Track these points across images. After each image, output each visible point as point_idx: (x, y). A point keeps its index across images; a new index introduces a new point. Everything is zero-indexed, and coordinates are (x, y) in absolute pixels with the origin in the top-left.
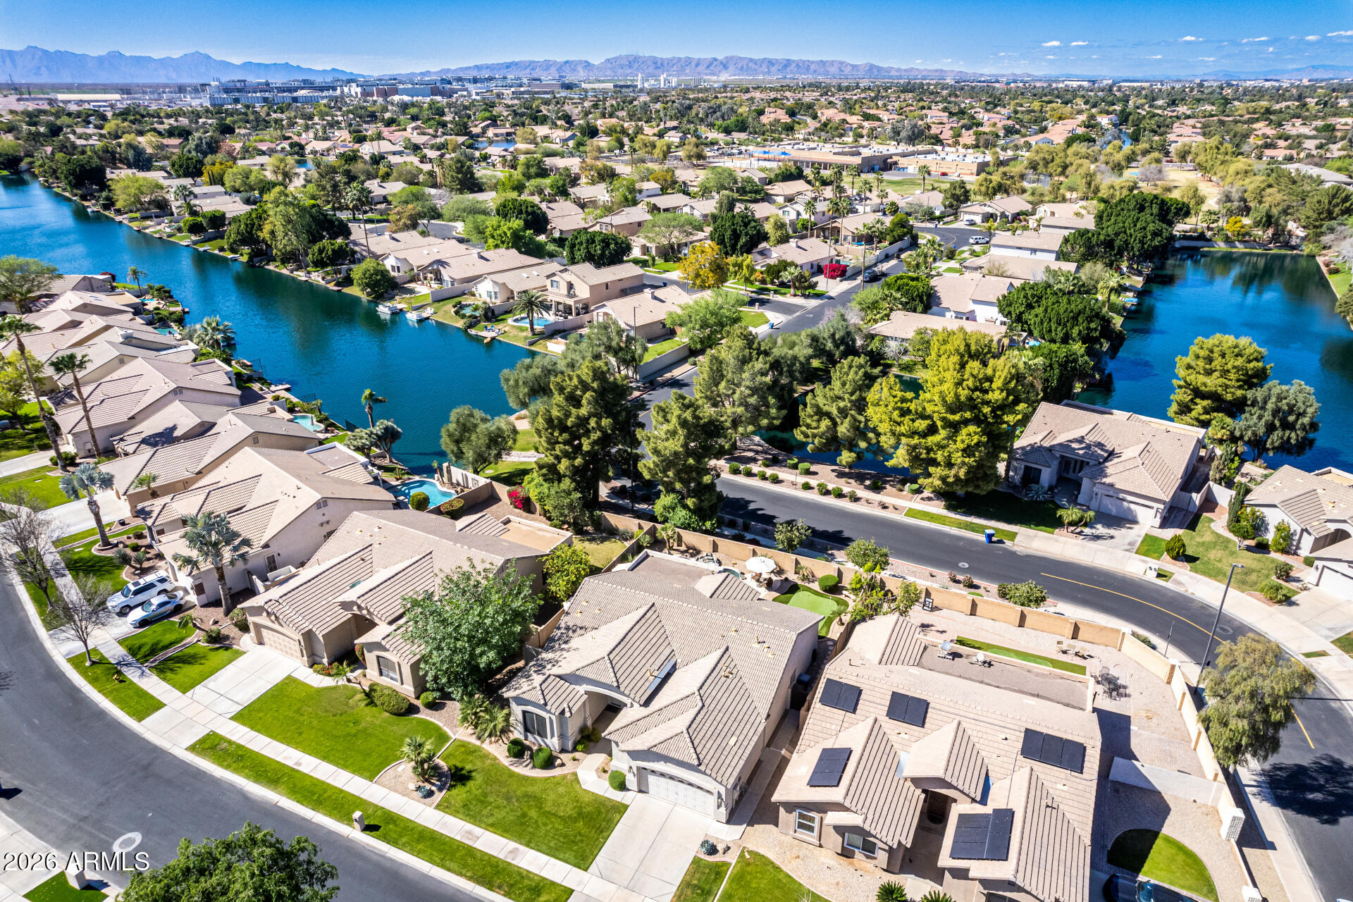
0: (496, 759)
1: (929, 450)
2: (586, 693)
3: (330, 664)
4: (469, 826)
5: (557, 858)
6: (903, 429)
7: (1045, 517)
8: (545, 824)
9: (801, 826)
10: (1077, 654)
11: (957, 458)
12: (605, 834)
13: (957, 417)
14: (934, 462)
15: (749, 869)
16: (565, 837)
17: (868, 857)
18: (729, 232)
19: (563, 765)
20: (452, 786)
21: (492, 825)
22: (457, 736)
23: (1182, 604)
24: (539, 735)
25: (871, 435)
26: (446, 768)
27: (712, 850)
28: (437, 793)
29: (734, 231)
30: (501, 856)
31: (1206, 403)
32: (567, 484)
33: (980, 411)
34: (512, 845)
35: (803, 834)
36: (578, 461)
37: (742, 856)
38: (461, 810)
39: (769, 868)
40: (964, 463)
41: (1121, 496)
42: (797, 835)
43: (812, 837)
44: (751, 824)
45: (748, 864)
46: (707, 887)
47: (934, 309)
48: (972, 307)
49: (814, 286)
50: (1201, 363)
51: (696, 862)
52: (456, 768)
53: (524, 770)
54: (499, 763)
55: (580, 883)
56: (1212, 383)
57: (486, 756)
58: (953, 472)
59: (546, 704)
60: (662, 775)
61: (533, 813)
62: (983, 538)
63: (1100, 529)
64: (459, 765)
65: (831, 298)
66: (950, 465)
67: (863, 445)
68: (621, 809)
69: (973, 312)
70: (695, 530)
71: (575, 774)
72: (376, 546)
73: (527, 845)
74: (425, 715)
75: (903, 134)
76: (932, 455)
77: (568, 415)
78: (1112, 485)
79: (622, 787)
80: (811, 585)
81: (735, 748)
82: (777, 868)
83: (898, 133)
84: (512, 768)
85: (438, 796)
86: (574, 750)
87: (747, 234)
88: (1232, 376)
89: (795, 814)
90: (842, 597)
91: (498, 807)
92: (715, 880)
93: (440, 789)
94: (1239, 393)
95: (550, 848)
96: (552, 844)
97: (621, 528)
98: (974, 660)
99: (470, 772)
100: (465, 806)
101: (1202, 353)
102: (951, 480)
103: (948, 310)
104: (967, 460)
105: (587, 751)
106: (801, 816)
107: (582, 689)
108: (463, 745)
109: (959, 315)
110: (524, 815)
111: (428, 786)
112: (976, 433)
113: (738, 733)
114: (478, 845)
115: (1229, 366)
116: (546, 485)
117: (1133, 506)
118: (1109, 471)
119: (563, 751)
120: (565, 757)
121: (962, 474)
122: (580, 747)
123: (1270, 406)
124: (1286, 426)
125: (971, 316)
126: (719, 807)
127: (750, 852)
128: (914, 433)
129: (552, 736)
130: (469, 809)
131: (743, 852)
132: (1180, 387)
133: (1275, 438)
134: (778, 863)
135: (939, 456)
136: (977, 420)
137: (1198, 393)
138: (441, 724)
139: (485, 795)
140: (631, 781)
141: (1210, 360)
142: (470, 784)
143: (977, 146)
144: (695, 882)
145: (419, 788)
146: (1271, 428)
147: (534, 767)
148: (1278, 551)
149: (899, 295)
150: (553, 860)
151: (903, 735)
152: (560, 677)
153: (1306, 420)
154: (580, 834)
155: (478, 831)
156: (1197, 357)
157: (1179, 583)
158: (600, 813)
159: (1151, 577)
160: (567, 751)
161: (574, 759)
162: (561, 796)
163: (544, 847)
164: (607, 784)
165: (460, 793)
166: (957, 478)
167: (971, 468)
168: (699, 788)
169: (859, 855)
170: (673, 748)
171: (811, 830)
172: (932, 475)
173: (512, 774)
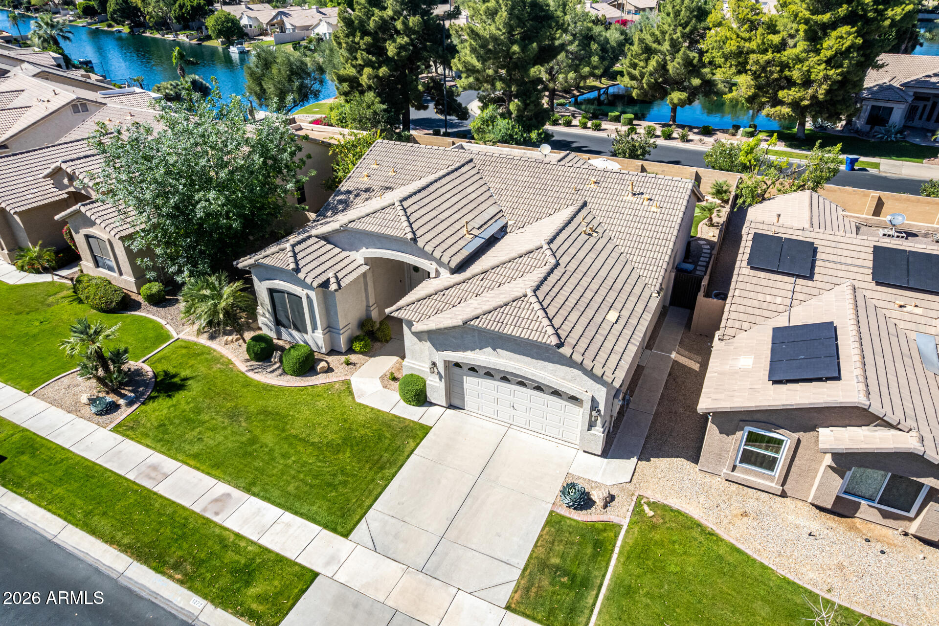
0: (230, 362)
1: (784, 66)
2: (367, 261)
4: (158, 458)
5: (296, 513)
6: (753, 45)
8: (285, 456)
9: (748, 458)
11: (819, 72)
12: (387, 472)
14: (790, 83)
15: (656, 536)
16: (316, 476)
17: (885, 515)
19: (329, 370)
20: (150, 398)
21: (195, 456)
22: (181, 336)
24: (297, 329)
26: (151, 374)
27: (584, 502)
28: (123, 408)
30: (197, 509)
32: (370, 97)
34: (222, 489)
35: (751, 474)
36: (383, 70)
37: (638, 511)
38: (153, 433)
39: (695, 533)
40: (826, 77)
42: (738, 475)
43: (770, 480)
44: (645, 456)
45: (654, 527)
46: (581, 571)
51: (554, 521)
52: (166, 373)
53: (269, 376)
54: (231, 368)
55: (332, 559)
57: (218, 359)
58: (810, 91)
59: (297, 270)
60: (489, 374)
61: (269, 439)
64: (172, 371)
66: (807, 83)
68: (419, 432)
70: (518, 143)
71: (347, 384)
73: (248, 490)
76: (787, 73)
77: (369, 15)
79: (420, 398)
81: (618, 327)
82: (711, 535)
84: (251, 375)
85: (124, 412)
86: (350, 351)
89: (741, 436)
91: (213, 429)
92: (594, 557)
93: (130, 403)
95: (286, 494)
96: (291, 488)
99: (186, 379)
100: (161, 426)
102: (806, 103)
105: (369, 352)
106: (752, 439)
107: (360, 255)
108: (187, 346)
110: (253, 441)
111: (111, 398)
112: (849, 34)
113: (618, 305)
114: (161, 488)
119: (332, 352)
120: (333, 360)
122: (357, 346)
126: (591, 426)
127: (653, 505)
129: (314, 328)
130: (166, 432)
131: (638, 504)
134: (710, 524)
135: (796, 75)
138: (163, 322)
139: (198, 411)
140: (436, 388)
142: (180, 397)
144: (555, 561)
145: (92, 401)
147: (284, 373)
150: (288, 516)
151: (909, 308)
154: (343, 472)
155: (168, 464)
158: (380, 438)
160: (339, 353)
161: (348, 363)
162: (320, 413)
163: (276, 493)
164: (396, 396)
165: (160, 408)
166: (814, 97)
167: (835, 82)
168: (556, 393)
169: (867, 511)
170: (508, 319)
171: (769, 464)
172: (781, 103)
173: (248, 383)
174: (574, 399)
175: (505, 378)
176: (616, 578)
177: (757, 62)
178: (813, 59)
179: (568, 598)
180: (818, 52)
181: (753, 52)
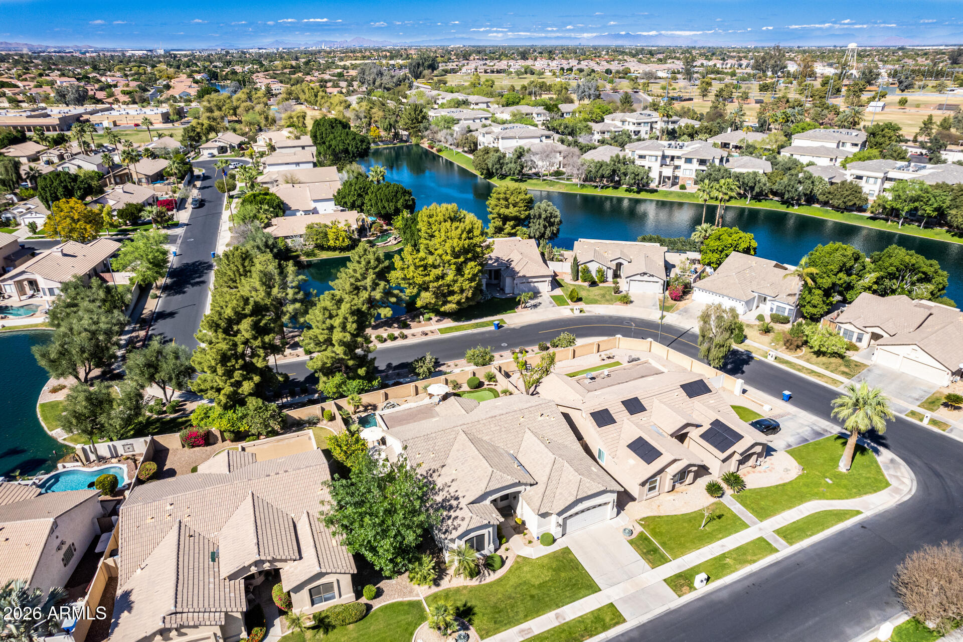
0: (465, 587)
1: (449, 286)
2: (491, 502)
3: (249, 634)
4: (516, 629)
5: (580, 599)
7: (511, 304)
8: (549, 590)
9: (650, 489)
10: (609, 358)
11: (466, 285)
12: (580, 568)
13: (462, 259)
14: (452, 293)
15: (652, 527)
16: (567, 586)
17: (681, 483)
18: (61, 189)
19: (506, 557)
20: (470, 620)
21: (526, 616)
22: (422, 596)
23: (601, 319)
24: (478, 551)
25: (396, 292)
27: (630, 532)
28: (468, 632)
29: (65, 187)
30: (557, 624)
31: (512, 223)
32: (253, 402)
33: (475, 251)
34: (551, 614)
35: (650, 494)
36: (257, 379)
37: (641, 525)
38: (497, 626)
39: (656, 519)
40: (470, 287)
41: (530, 280)
42: (649, 496)
43: (655, 492)
45: (648, 525)
46: (651, 548)
47: (287, 212)
48: (313, 205)
49: (171, 218)
50: (502, 202)
51: (631, 542)
53: (491, 578)
54: (471, 587)
55: (609, 597)
56: (512, 211)
57: (459, 590)
58: (465, 295)
60: (575, 514)
61: (534, 592)
62: (493, 328)
63: (533, 302)
64: (453, 608)
65: (187, 225)
66: (462, 291)
67: (393, 300)
68: (566, 551)
69: (315, 208)
71: (518, 556)
72: (185, 520)
73: (559, 607)
74: (377, 604)
75: (70, 96)
76: (451, 289)
78: (524, 276)
79: (552, 540)
80: (462, 390)
82: (659, 517)
83: (64, 96)
84: (483, 583)
85: (472, 632)
86: (502, 544)
87: (79, 188)
88: (521, 205)
90: (485, 386)
91: (513, 607)
92: (649, 543)
93: (467, 629)
94: (527, 213)
95: (570, 597)
96: (568, 595)
97: (305, 418)
98: (602, 376)
99: (465, 605)
100: (495, 622)
101: (502, 196)
102: (463, 301)
103: (298, 210)
104: (473, 284)
106: (650, 483)
107: (487, 502)
108: (434, 597)
109: (307, 212)
110: (532, 596)
111: (458, 634)
113: (590, 465)
114: (536, 632)
115: (518, 200)
116: (230, 412)
117: (536, 284)
118: (517, 269)
120: (501, 552)
121: (470, 295)
122: (504, 540)
123: (543, 216)
124: (552, 224)
125: (315, 211)
126: (613, 509)
127: (641, 520)
128: (438, 278)
129: (489, 544)
130: (501, 622)
131: (638, 523)
132: (493, 218)
133: (548, 232)
134: (656, 514)
135: (456, 288)
136: (474, 259)
137: (505, 219)
138: (398, 600)
139: (495, 607)
140: (558, 532)
141: (506, 199)
142: (477, 610)
143: (134, 102)
144: (644, 551)
146: (545, 227)
147: (494, 571)
148: (601, 282)
149: (267, 207)
150: (581, 601)
152: (472, 503)
153: (557, 220)
155: (524, 626)
156: (499, 199)
157: (589, 311)
158: (561, 562)
159: (577, 313)
160: (497, 549)
161: (507, 550)
163: (566, 600)
164: (542, 546)
165: (480, 620)
166: (467, 298)
167: (475, 288)
168: (600, 505)
169: (677, 485)
170: (586, 490)
171: (654, 488)
172: (450, 302)
173: (490, 585)
174: (605, 504)
175: (588, 509)
176: (659, 543)
177: (433, 287)
178: (461, 279)
179: (658, 555)
180: (463, 276)
181: (431, 282)
